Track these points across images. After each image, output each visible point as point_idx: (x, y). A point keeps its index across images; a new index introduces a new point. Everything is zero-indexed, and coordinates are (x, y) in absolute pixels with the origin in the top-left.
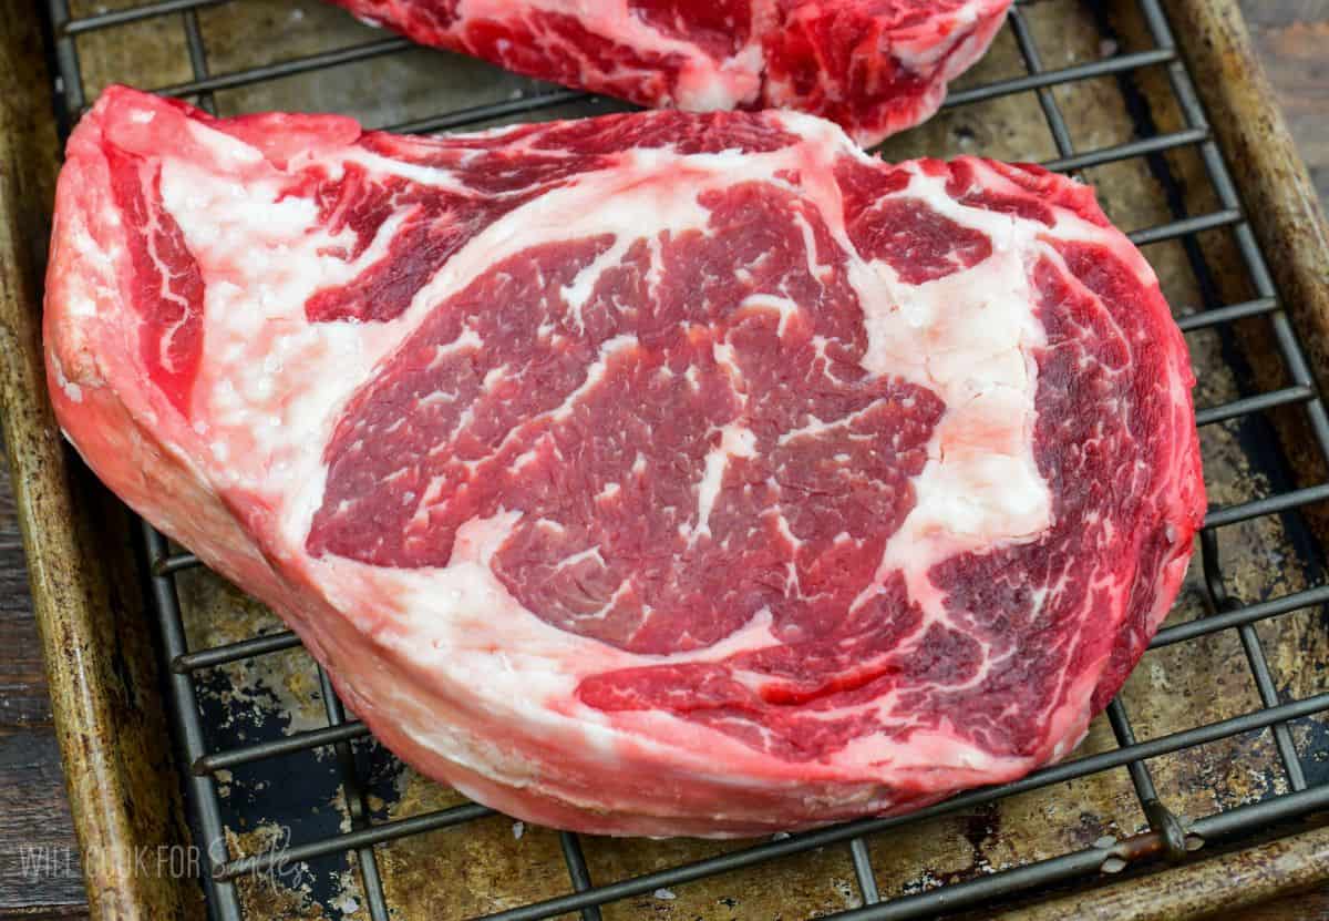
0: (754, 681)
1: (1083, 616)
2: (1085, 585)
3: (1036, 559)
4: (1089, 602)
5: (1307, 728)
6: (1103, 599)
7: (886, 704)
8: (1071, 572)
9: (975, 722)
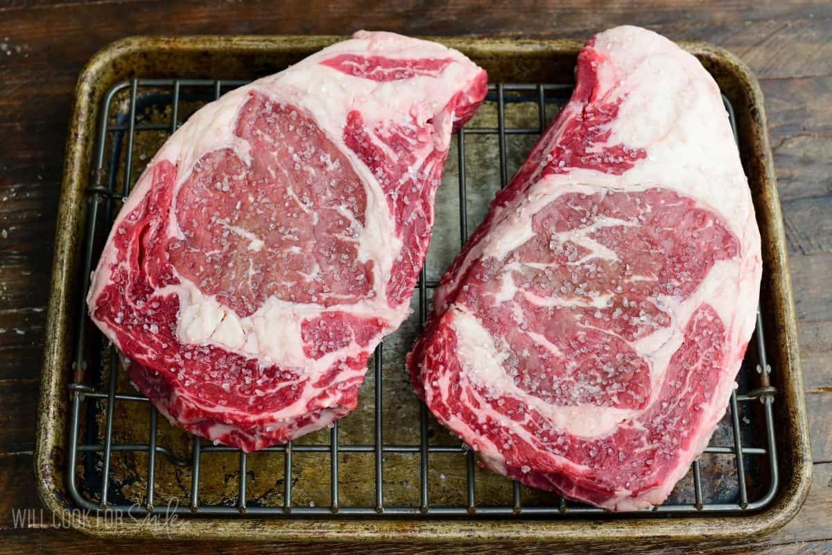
0: (154, 225)
1: (140, 343)
2: (152, 347)
3: (168, 333)
4: (145, 346)
5: (121, 483)
6: (143, 351)
7: (127, 266)
8: (158, 343)
9: (111, 295)
